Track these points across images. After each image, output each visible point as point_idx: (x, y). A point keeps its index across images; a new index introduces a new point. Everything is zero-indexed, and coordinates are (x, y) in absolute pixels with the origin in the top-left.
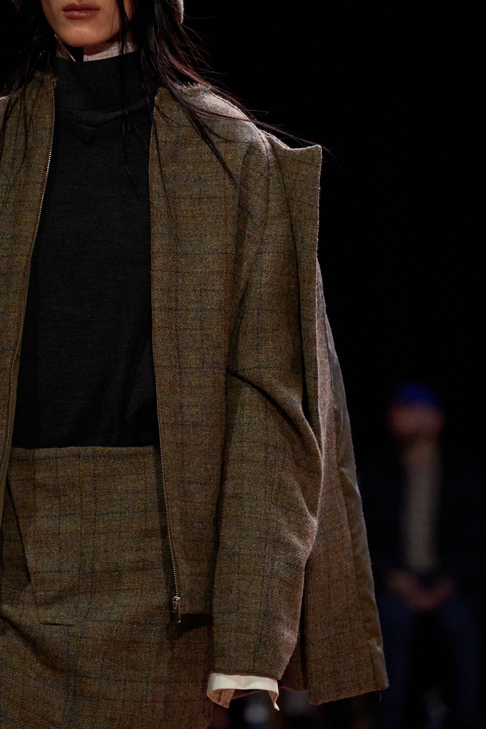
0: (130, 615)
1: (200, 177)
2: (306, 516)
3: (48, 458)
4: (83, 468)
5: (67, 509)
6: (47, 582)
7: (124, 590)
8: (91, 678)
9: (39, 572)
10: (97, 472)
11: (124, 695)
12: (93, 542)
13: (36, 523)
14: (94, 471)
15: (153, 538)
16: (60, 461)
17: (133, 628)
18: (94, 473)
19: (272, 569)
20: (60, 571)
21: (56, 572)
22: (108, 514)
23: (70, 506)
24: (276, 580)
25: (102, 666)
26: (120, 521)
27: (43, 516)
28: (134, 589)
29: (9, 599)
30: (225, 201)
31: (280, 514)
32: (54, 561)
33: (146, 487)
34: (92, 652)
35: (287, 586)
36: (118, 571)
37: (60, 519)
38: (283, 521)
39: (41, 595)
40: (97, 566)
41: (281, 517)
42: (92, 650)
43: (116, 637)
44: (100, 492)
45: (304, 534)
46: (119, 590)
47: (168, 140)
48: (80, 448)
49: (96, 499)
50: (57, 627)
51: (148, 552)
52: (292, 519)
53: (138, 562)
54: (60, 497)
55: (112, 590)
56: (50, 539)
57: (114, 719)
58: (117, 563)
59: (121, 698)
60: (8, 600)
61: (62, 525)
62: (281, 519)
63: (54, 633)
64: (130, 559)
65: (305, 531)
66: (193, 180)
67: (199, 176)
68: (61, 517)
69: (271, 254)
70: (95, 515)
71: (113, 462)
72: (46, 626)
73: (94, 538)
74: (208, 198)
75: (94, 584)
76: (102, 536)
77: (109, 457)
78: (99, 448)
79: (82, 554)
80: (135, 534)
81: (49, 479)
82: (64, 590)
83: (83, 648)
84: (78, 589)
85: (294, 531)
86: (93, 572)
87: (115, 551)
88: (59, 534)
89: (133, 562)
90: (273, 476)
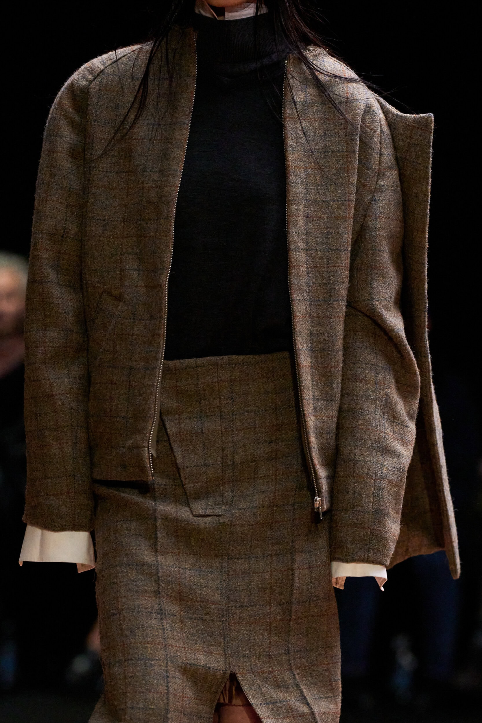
0: (270, 500)
1: (325, 134)
2: (407, 427)
3: (189, 368)
4: (221, 375)
5: (207, 411)
6: (195, 475)
7: (261, 477)
8: (242, 558)
9: (187, 467)
10: (233, 377)
11: (271, 567)
12: (232, 437)
13: (180, 425)
14: (230, 377)
15: (283, 431)
16: (200, 370)
17: (273, 510)
18: (231, 379)
19: (382, 473)
20: (205, 465)
21: (202, 466)
22: (244, 413)
23: (210, 409)
24: (385, 482)
25: (251, 546)
26: (255, 418)
27: (186, 418)
28: (269, 476)
29: (162, 494)
30: (347, 155)
31: (387, 425)
32: (199, 457)
33: (275, 388)
34: (241, 536)
35: (395, 487)
36: (255, 461)
37: (202, 420)
38: (389, 431)
39: (190, 487)
40: (237, 459)
41: (388, 429)
42: (241, 535)
43: (260, 521)
44: (236, 395)
45: (406, 442)
46: (258, 478)
47: (298, 100)
48: (217, 358)
49: (233, 401)
50: (209, 518)
51: (280, 443)
52: (396, 430)
53: (272, 452)
54: (200, 401)
55: (251, 478)
56: (194, 438)
57: (265, 588)
58: (254, 455)
59: (269, 570)
60: (162, 496)
61: (203, 425)
62: (388, 430)
63: (207, 524)
64: (265, 451)
65: (407, 440)
66: (319, 135)
67: (323, 132)
68: (202, 418)
69: (384, 202)
70: (233, 415)
71: (246, 368)
72: (200, 518)
73: (233, 434)
74: (332, 152)
75: (235, 474)
76: (240, 432)
77: (243, 364)
78: (234, 357)
79: (223, 450)
80: (268, 429)
81: (190, 386)
82: (210, 481)
83: (233, 534)
84: (221, 480)
85: (398, 440)
86: (234, 464)
87: (252, 444)
88: (202, 433)
89: (268, 453)
90: (382, 393)
